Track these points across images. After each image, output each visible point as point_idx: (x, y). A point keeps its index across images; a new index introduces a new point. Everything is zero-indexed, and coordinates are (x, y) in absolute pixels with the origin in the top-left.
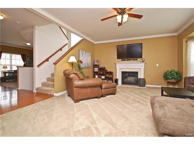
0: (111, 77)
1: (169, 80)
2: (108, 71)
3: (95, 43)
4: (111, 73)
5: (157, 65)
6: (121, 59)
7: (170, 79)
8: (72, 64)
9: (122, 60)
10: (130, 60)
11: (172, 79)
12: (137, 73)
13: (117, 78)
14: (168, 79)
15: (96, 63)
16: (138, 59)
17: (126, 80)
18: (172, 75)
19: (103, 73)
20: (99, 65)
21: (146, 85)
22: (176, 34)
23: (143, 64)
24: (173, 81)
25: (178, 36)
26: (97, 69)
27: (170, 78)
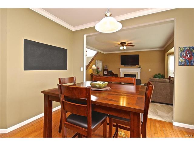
2: (114, 74)
5: (150, 70)
6: (124, 66)
8: (93, 70)
10: (130, 66)
12: (135, 75)
15: (105, 68)
16: (136, 65)
20: (108, 69)
23: (139, 69)
26: (106, 72)
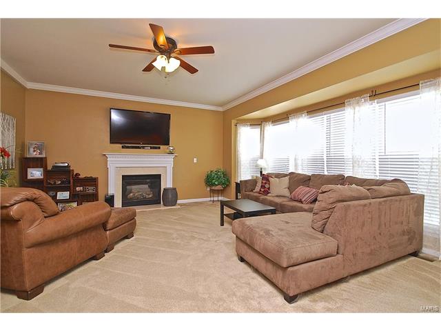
0: (91, 191)
1: (213, 188)
2: (82, 176)
3: (30, 85)
4: (93, 181)
5: (195, 160)
6: (121, 146)
7: (217, 185)
9: (123, 147)
10: (144, 148)
11: (219, 184)
12: (159, 176)
13: (111, 192)
14: (214, 185)
15: (33, 154)
16: (161, 146)
17: (132, 194)
18: (219, 178)
19: (62, 182)
20: (46, 158)
21: (179, 202)
22: (221, 109)
23: (171, 159)
24: (219, 187)
25: (224, 113)
27: (216, 183)
